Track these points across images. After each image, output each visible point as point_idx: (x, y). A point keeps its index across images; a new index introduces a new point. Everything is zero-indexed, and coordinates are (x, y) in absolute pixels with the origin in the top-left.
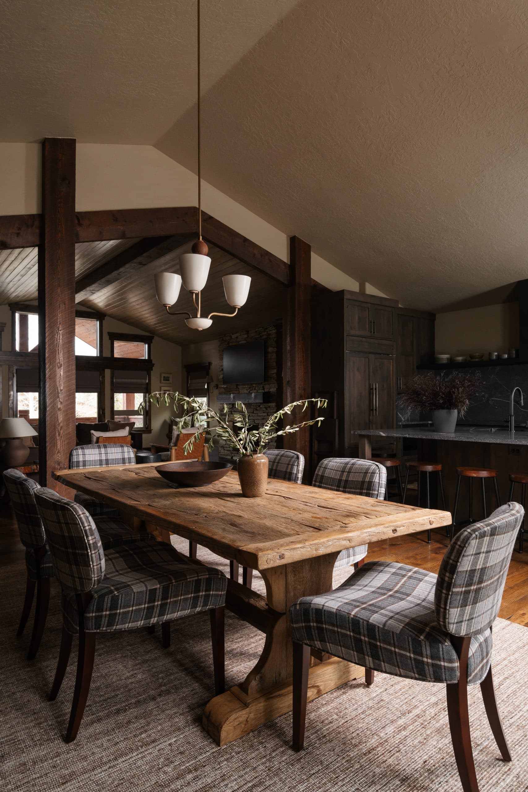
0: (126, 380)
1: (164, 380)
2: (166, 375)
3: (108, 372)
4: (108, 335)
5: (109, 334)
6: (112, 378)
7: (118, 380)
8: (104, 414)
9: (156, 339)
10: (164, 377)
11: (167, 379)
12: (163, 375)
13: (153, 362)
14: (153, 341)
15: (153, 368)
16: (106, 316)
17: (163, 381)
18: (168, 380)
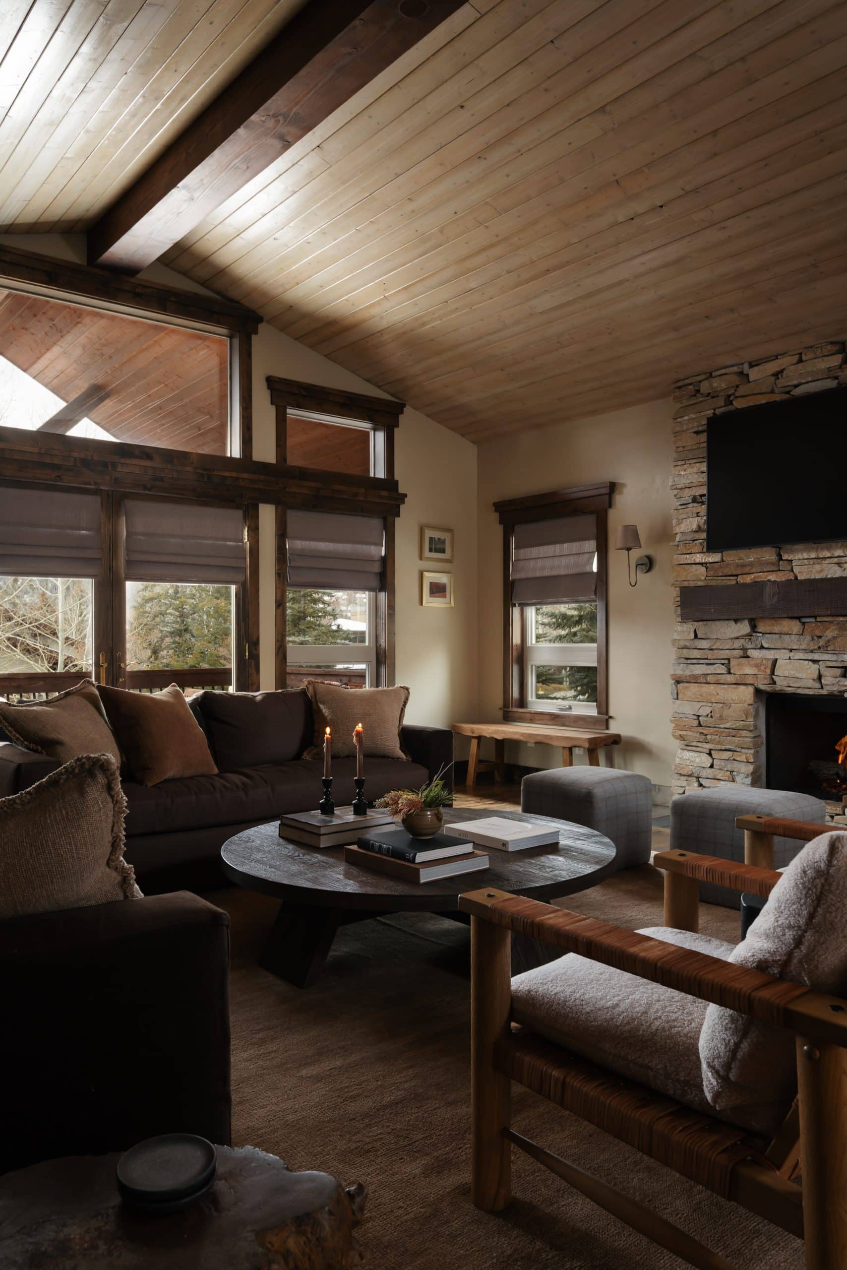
0: (323, 546)
1: (431, 550)
2: (437, 535)
3: (267, 514)
4: (269, 387)
5: (271, 382)
6: (282, 535)
7: (299, 544)
8: (255, 657)
9: (408, 418)
10: (431, 539)
11: (437, 546)
12: (429, 534)
13: (401, 490)
14: (402, 419)
15: (402, 507)
16: (262, 321)
17: (427, 553)
18: (443, 551)
